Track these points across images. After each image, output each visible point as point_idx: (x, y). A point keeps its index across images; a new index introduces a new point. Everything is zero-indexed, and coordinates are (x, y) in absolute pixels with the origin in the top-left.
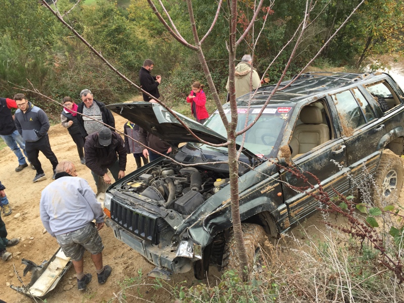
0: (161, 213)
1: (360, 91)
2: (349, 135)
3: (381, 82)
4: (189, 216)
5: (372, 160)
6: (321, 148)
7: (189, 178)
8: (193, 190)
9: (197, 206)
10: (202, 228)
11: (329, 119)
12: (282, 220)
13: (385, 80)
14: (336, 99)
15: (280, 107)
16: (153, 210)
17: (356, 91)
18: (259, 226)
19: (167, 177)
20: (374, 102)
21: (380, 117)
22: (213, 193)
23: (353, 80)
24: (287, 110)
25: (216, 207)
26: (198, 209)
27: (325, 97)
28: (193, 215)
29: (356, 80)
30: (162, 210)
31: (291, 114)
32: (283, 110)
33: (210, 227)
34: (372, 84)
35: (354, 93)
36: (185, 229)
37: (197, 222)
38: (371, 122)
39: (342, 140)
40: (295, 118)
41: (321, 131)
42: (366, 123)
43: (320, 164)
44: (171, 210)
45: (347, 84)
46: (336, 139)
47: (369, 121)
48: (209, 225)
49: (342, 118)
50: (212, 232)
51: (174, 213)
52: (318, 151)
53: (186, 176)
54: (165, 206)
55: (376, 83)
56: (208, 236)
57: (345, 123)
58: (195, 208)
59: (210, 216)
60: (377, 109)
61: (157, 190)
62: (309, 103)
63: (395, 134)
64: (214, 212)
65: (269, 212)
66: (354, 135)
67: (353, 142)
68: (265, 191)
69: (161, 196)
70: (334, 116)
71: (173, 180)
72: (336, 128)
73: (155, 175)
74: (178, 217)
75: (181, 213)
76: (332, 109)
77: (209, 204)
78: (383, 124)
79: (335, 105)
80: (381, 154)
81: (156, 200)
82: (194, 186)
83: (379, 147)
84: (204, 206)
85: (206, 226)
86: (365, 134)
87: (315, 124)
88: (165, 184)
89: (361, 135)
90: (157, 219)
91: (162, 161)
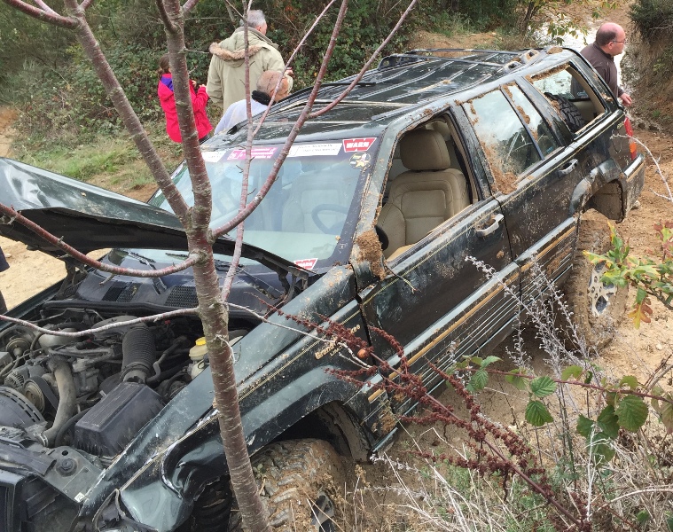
0: (32, 464)
1: (522, 91)
2: (509, 189)
3: (561, 67)
4: (120, 457)
5: (561, 238)
6: (451, 227)
7: (118, 349)
8: (130, 380)
9: (142, 425)
10: (159, 484)
11: (464, 158)
12: (375, 416)
13: (570, 63)
14: (473, 112)
15: (348, 139)
16: (7, 457)
17: (513, 89)
18: (318, 442)
19: (54, 352)
20: (552, 113)
21: (567, 144)
22: (186, 379)
23: (506, 67)
24: (366, 144)
25: (194, 418)
26: (145, 434)
27: (449, 109)
28: (129, 452)
29: (512, 67)
30: (37, 454)
31: (375, 153)
32: (356, 145)
33: (182, 476)
34: (545, 74)
35: (511, 95)
36: (108, 497)
37: (144, 468)
38: (551, 155)
39: (494, 203)
40: (384, 163)
41: (449, 185)
42: (541, 159)
43: (452, 264)
44: (63, 449)
45: (496, 75)
46: (482, 202)
47: (547, 154)
48: (177, 471)
49: (489, 154)
50: (189, 489)
51: (74, 456)
52: (444, 234)
53: (109, 341)
54: (44, 439)
55: (553, 71)
56: (179, 501)
57: (497, 164)
58: (137, 431)
59: (180, 445)
60: (560, 126)
61: (20, 395)
62: (415, 125)
63: (600, 175)
64: (189, 434)
65: (340, 403)
66: (518, 188)
67: (518, 205)
68: (325, 351)
69: (35, 411)
70: (472, 151)
71: (68, 361)
72: (478, 176)
73: (17, 352)
74: (87, 466)
75: (94, 452)
76: (467, 136)
77: (176, 412)
78: (575, 157)
79: (472, 124)
80: (579, 224)
81: (18, 427)
82: (133, 368)
83: (573, 210)
84: (162, 421)
85: (169, 475)
86: (541, 183)
87: (435, 171)
88: (46, 376)
89: (532, 188)
90: (20, 483)
91: (41, 307)
